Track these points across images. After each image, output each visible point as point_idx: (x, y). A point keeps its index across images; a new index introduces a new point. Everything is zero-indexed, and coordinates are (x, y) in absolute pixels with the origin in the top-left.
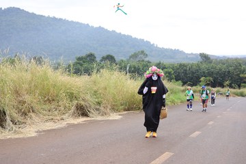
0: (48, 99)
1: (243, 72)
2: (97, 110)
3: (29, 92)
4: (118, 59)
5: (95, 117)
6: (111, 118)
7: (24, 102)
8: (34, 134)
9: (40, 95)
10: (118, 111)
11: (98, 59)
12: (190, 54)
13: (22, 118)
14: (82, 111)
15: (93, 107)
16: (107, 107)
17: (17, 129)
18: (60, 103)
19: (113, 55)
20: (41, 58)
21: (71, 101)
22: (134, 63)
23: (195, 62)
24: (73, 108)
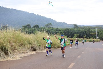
1: (91, 32)
5: (39, 51)
15: (37, 47)
18: (25, 46)
21: (29, 45)
23: (72, 28)
24: (30, 48)
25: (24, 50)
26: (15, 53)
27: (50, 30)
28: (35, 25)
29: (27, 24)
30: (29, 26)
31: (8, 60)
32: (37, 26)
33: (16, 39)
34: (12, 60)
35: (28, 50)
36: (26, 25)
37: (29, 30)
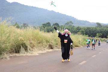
2: (56, 46)
3: (33, 40)
4: (60, 25)
14: (51, 47)
18: (43, 44)
19: (58, 23)
21: (47, 43)
23: (94, 27)
24: (48, 46)
25: (42, 47)
26: (34, 50)
27: (70, 29)
28: (54, 23)
29: (47, 22)
30: (49, 24)
31: (27, 55)
32: (57, 24)
33: (35, 37)
34: (31, 56)
35: (46, 48)
36: (45, 23)
37: (49, 28)
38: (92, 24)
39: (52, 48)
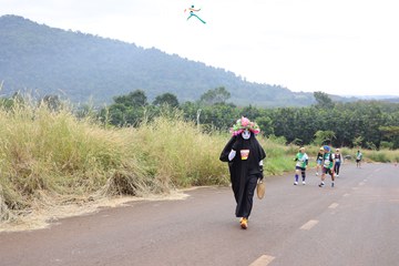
0: (68, 167)
1: (384, 122)
2: (149, 184)
3: (37, 155)
4: (182, 100)
5: (145, 195)
6: (171, 198)
7: (28, 172)
8: (44, 226)
9: (54, 159)
10: (182, 185)
11: (150, 101)
12: (299, 94)
13: (25, 197)
14: (124, 187)
15: (141, 179)
16: (165, 179)
17: (16, 217)
18: (88, 173)
20: (56, 97)
21: (106, 169)
22: (208, 107)
23: (307, 106)
24: (109, 181)
25: (81, 189)
28: (161, 94)
35: (98, 192)
37: (140, 112)
38: (297, 97)
39: (128, 191)
